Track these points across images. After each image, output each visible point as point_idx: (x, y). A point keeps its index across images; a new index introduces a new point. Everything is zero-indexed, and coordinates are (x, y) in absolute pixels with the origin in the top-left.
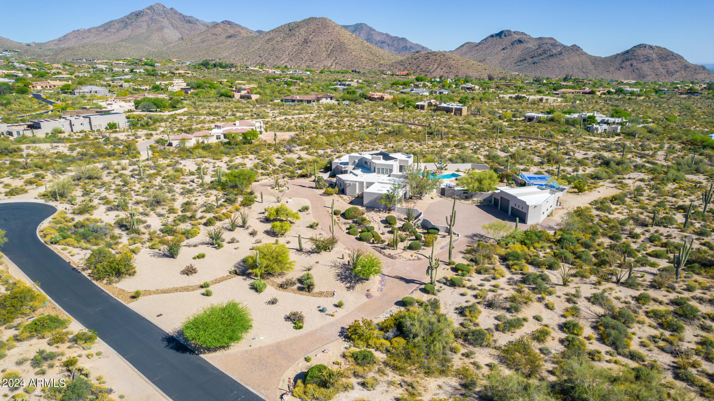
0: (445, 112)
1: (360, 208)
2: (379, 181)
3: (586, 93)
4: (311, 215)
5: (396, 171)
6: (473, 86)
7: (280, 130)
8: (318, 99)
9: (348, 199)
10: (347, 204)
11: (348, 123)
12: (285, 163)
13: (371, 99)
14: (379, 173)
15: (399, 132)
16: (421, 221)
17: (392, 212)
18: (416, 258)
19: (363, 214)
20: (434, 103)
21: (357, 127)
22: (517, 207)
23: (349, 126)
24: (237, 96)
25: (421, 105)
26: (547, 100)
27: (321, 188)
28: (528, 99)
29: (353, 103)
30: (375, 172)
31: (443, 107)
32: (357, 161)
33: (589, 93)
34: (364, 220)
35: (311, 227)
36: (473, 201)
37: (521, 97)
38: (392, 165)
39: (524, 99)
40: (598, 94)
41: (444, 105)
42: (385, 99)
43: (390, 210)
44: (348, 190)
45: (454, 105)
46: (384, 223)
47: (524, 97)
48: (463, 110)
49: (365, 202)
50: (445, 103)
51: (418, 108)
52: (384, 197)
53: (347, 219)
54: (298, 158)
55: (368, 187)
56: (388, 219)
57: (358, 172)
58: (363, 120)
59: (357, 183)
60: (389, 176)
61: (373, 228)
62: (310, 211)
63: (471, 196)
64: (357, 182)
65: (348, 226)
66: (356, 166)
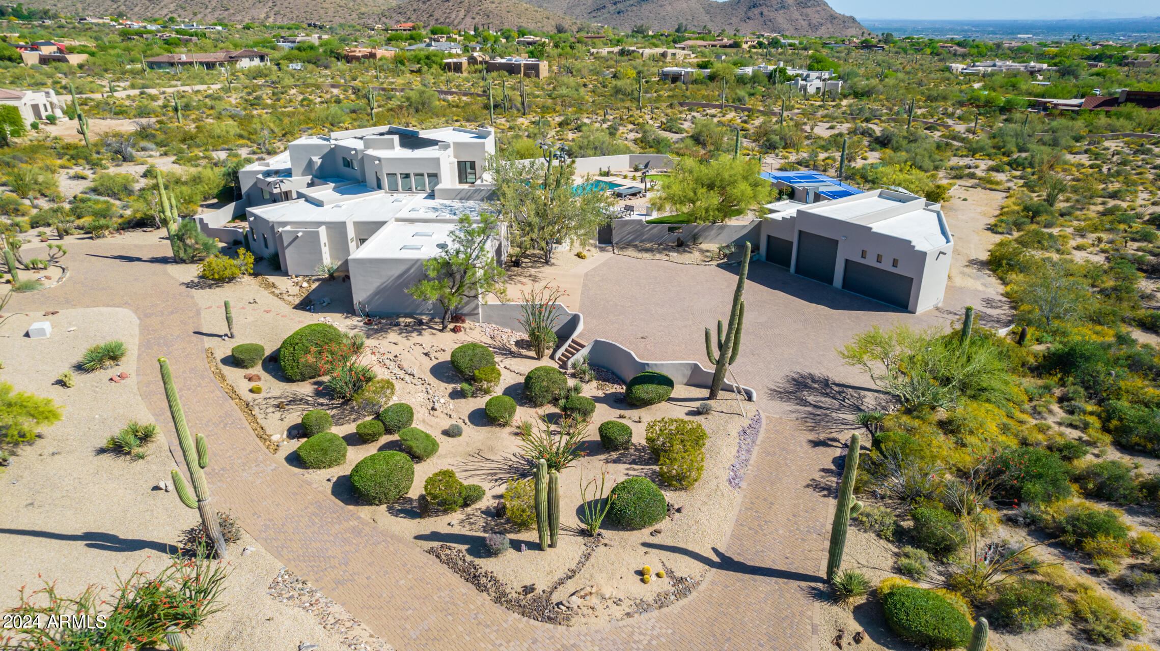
0: (507, 74)
1: (340, 323)
2: (401, 215)
3: (725, 46)
4: (132, 381)
5: (449, 179)
6: (538, 39)
7: (116, 114)
8: (233, 60)
9: (295, 290)
10: (288, 310)
11: (300, 97)
12: (94, 190)
13: (349, 59)
14: (394, 189)
15: (423, 104)
16: (584, 352)
17: (468, 324)
18: (666, 585)
19: (357, 348)
20: (479, 59)
21: (322, 102)
22: (870, 261)
23: (302, 101)
24: (31, 58)
25: (455, 63)
26: (674, 54)
27: (193, 260)
28: (642, 54)
29: (310, 66)
30: (379, 187)
31: (500, 64)
32: (317, 160)
33: (731, 46)
34: (362, 379)
35: (117, 448)
36: (702, 251)
37: (628, 51)
38: (437, 161)
39: (635, 54)
40: (745, 46)
41: (499, 60)
42: (378, 56)
43: (458, 318)
44: (290, 258)
45: (522, 60)
46: (448, 380)
47: (633, 51)
48: (541, 67)
49: (361, 293)
50: (502, 58)
51: (450, 70)
52: (432, 274)
53: (288, 379)
54: (145, 175)
55: (363, 241)
56: (464, 362)
57: (325, 192)
58: (335, 91)
59: (322, 230)
60: (432, 196)
61: (406, 413)
62: (128, 364)
63: (695, 238)
64: (320, 224)
65: (294, 417)
66: (315, 176)
